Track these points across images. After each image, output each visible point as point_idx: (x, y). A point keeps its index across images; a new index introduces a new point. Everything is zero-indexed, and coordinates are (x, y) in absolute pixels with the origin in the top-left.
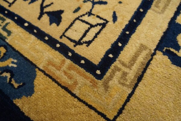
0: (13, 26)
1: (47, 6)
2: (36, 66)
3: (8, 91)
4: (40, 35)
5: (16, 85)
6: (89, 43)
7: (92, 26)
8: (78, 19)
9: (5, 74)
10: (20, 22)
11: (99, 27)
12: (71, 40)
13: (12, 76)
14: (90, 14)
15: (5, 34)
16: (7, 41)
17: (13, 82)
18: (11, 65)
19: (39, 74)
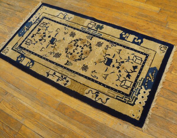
0: (140, 78)
1: (132, 71)
2: (149, 68)
3: (157, 72)
4: (141, 70)
5: (155, 71)
6: (141, 58)
7: (137, 58)
8: (135, 62)
9: (153, 75)
10: (138, 76)
11: (137, 57)
12: (141, 62)
13: (153, 73)
14: (133, 60)
15: (143, 80)
16: (145, 78)
17: (154, 72)
18: (151, 74)
19: (151, 67)
